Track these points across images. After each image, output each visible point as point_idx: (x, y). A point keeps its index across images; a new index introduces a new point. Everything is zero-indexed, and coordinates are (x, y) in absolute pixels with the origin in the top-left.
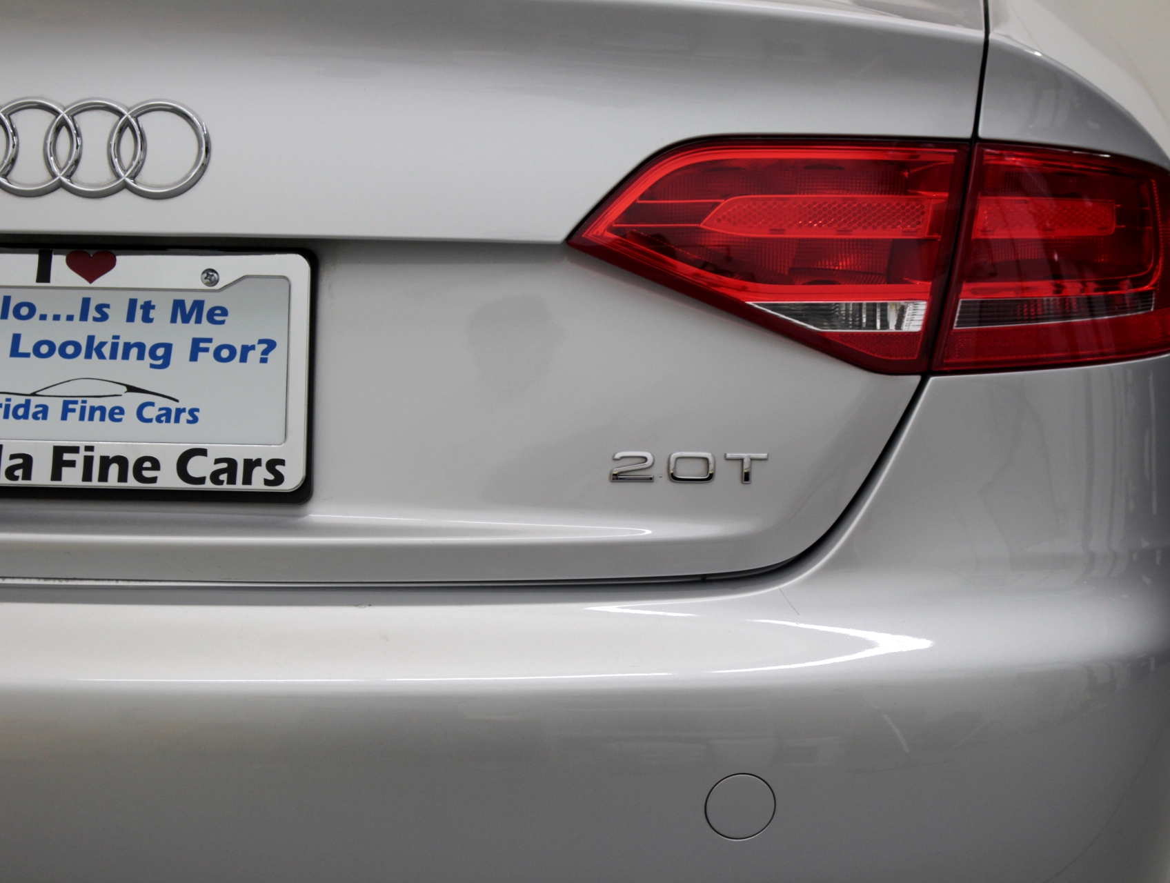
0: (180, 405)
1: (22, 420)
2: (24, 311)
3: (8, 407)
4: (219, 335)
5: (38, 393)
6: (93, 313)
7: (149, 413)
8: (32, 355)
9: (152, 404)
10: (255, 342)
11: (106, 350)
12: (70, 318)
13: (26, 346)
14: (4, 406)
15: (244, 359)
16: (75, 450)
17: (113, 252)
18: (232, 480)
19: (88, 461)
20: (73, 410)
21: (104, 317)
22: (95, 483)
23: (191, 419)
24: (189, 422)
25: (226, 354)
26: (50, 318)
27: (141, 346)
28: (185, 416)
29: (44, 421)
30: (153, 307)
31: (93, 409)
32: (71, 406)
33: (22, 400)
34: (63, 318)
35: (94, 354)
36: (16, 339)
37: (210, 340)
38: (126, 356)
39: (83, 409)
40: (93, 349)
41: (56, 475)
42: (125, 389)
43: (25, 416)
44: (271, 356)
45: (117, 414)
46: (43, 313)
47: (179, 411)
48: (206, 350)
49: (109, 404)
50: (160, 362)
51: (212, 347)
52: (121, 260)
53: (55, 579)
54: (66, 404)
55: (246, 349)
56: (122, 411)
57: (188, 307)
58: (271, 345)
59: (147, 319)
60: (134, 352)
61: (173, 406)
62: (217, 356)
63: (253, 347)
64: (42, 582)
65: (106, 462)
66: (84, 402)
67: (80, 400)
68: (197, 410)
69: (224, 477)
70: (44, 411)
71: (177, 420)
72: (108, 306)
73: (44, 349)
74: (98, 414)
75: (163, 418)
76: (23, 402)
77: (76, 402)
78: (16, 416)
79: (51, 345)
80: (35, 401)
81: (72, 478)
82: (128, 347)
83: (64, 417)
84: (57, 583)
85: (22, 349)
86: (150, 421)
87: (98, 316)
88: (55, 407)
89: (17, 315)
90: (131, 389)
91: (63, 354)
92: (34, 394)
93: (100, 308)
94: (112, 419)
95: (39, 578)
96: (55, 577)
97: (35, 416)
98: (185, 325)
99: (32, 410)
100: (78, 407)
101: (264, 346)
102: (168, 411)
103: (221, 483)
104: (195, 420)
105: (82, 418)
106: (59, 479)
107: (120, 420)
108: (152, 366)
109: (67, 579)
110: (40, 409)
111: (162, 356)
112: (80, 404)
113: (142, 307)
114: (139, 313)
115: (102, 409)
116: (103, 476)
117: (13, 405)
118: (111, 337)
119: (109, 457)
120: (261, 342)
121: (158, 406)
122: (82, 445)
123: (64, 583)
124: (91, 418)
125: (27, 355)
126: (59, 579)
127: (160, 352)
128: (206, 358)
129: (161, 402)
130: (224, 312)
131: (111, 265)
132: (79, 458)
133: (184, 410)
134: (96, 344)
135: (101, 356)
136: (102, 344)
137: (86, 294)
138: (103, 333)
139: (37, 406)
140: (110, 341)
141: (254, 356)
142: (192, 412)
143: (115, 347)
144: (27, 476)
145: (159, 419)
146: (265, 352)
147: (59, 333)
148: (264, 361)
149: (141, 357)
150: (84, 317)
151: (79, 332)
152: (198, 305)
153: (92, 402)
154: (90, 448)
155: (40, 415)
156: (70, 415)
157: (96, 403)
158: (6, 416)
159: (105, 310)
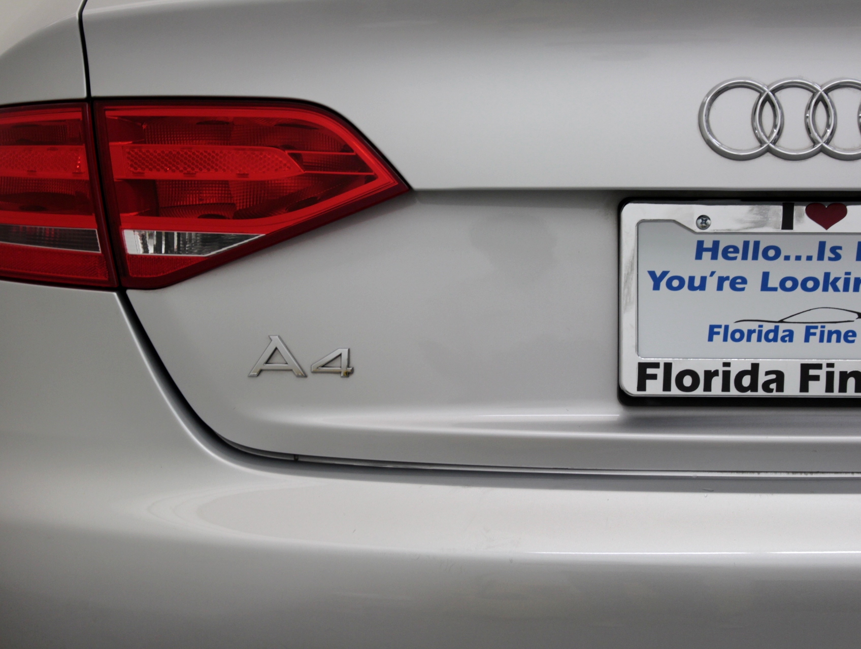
1: (772, 343)
2: (771, 253)
3: (760, 332)
5: (785, 320)
6: (828, 254)
8: (779, 289)
11: (840, 284)
12: (809, 258)
13: (773, 282)
14: (757, 331)
16: (818, 366)
17: (844, 203)
19: (830, 376)
20: (814, 334)
21: (838, 257)
22: (836, 393)
26: (793, 258)
29: (791, 343)
31: (830, 333)
32: (812, 331)
33: (772, 326)
34: (804, 258)
35: (830, 288)
36: (766, 276)
38: (856, 289)
39: (822, 333)
40: (829, 283)
41: (804, 387)
42: (856, 316)
43: (775, 339)
45: (850, 336)
46: (787, 254)
49: (843, 328)
52: (851, 209)
53: (801, 472)
54: (808, 329)
56: (854, 334)
64: (791, 475)
65: (844, 376)
66: (823, 327)
67: (819, 325)
70: (790, 335)
72: (840, 248)
73: (789, 284)
74: (834, 337)
76: (773, 328)
77: (816, 327)
78: (768, 340)
79: (794, 280)
80: (782, 327)
81: (817, 389)
83: (807, 340)
84: (803, 476)
85: (770, 285)
87: (833, 256)
88: (799, 332)
89: (766, 256)
91: (805, 288)
92: (782, 321)
93: (833, 250)
94: (847, 341)
95: (788, 472)
96: (801, 471)
97: (783, 339)
99: (781, 334)
100: (818, 331)
105: (821, 340)
106: (807, 390)
107: (853, 341)
109: (812, 473)
110: (787, 333)
112: (820, 329)
115: (838, 333)
116: (843, 388)
117: (764, 330)
118: (844, 273)
119: (846, 372)
122: (824, 362)
123: (809, 476)
124: (829, 340)
125: (775, 289)
126: (805, 472)
131: (843, 214)
132: (822, 373)
134: (831, 279)
135: (836, 289)
136: (837, 279)
137: (822, 238)
138: (837, 270)
139: (784, 331)
140: (843, 276)
143: (847, 281)
144: (780, 388)
147: (800, 271)
150: (821, 257)
151: (817, 269)
153: (829, 327)
154: (831, 365)
155: (787, 339)
156: (811, 338)
157: (833, 327)
158: (759, 340)
159: (838, 251)
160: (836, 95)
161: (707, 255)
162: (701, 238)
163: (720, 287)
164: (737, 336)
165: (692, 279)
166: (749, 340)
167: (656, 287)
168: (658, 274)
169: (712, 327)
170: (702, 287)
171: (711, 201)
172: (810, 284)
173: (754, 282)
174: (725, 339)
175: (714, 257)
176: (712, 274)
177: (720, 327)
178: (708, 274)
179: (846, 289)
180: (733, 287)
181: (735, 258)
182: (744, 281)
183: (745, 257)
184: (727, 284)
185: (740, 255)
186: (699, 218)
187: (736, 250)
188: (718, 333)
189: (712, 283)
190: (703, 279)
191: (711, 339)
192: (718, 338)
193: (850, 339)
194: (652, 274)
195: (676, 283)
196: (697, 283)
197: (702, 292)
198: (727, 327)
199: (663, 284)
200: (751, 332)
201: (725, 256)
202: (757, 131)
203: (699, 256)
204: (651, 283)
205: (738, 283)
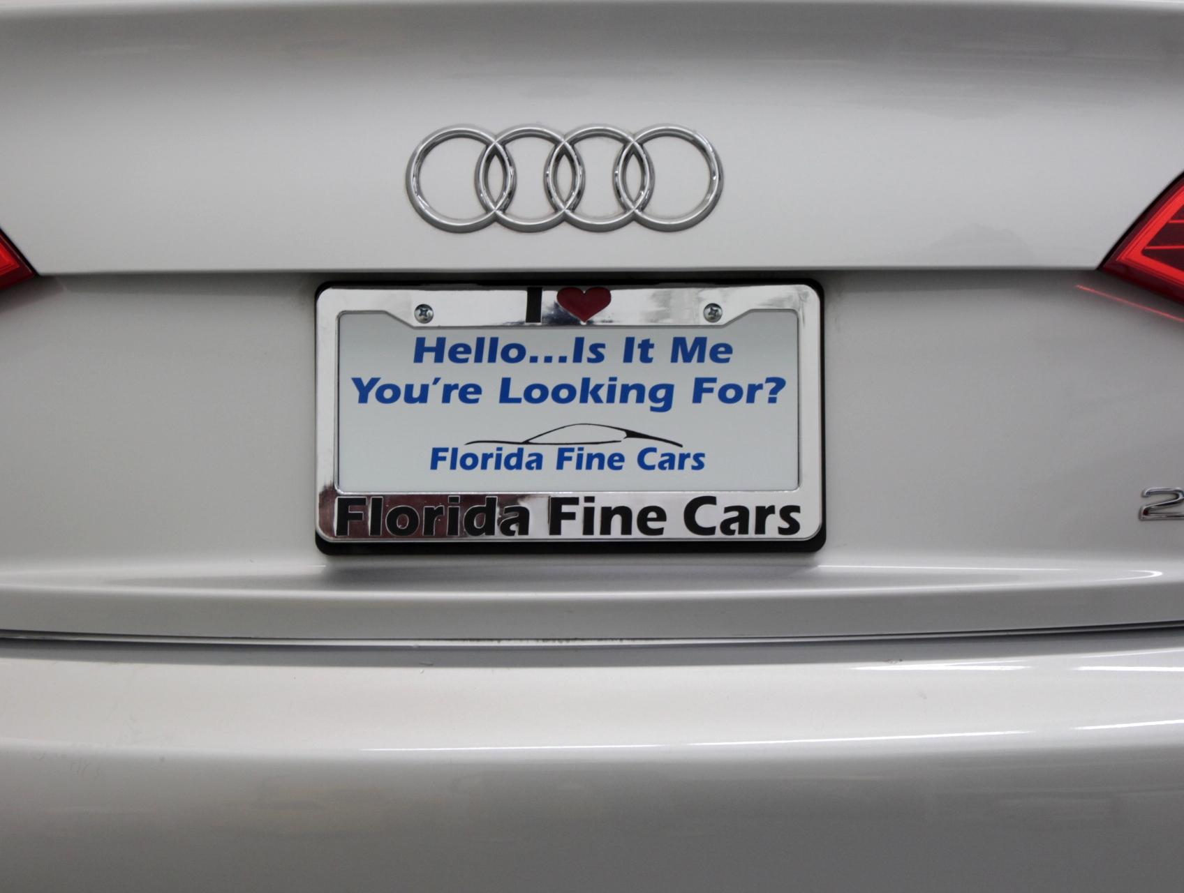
0: (684, 451)
1: (515, 471)
2: (513, 353)
3: (499, 456)
4: (724, 374)
5: (531, 441)
6: (587, 353)
7: (650, 459)
8: (523, 400)
9: (654, 450)
10: (763, 381)
11: (603, 393)
12: (563, 359)
13: (516, 391)
14: (495, 456)
15: (751, 399)
16: (574, 501)
17: (606, 287)
18: (744, 529)
19: (589, 513)
20: (570, 459)
21: (600, 358)
22: (597, 535)
23: (696, 464)
24: (694, 468)
25: (732, 394)
26: (541, 359)
27: (640, 388)
28: (689, 462)
29: (539, 471)
30: (652, 346)
31: (591, 457)
32: (567, 454)
33: (514, 449)
34: (555, 359)
35: (590, 398)
36: (506, 383)
37: (714, 380)
38: (624, 399)
39: (580, 457)
40: (589, 392)
41: (555, 528)
42: (624, 434)
43: (518, 466)
44: (780, 395)
45: (617, 461)
46: (534, 355)
47: (683, 457)
48: (710, 390)
49: (607, 451)
50: (661, 405)
51: (717, 387)
52: (616, 295)
53: (554, 640)
54: (561, 452)
55: (753, 389)
56: (622, 459)
57: (689, 345)
58: (780, 383)
59: (645, 359)
60: (633, 394)
61: (677, 451)
62: (722, 396)
63: (760, 387)
64: (541, 644)
65: (608, 513)
66: (581, 449)
67: (576, 447)
68: (703, 455)
69: (734, 526)
70: (538, 460)
71: (681, 467)
72: (603, 346)
73: (536, 394)
74: (596, 462)
75: (667, 465)
76: (515, 451)
77: (572, 450)
78: (509, 467)
79: (543, 389)
80: (528, 449)
81: (572, 531)
82: (626, 389)
83: (560, 466)
84: (557, 644)
85: (512, 395)
86: (652, 467)
87: (593, 356)
88: (550, 456)
89: (506, 357)
90: (631, 434)
91: (556, 398)
92: (527, 442)
93: (594, 348)
94: (612, 467)
95: (537, 640)
96: (554, 637)
97: (529, 466)
98: (687, 364)
99: (526, 459)
100: (574, 455)
101: (773, 385)
102: (672, 456)
103: (733, 532)
104: (700, 466)
105: (579, 466)
106: (559, 532)
107: (620, 468)
108: (653, 409)
109: (568, 640)
110: (534, 458)
111: (663, 398)
112: (576, 452)
113: (640, 346)
114: (637, 352)
115: (600, 457)
116: (606, 529)
117: (504, 454)
118: (608, 379)
119: (610, 508)
120: (769, 380)
121: (660, 452)
122: (581, 496)
123: (564, 644)
124: (589, 467)
125: (518, 400)
126: (559, 640)
127: (661, 394)
128: (710, 399)
129: (663, 448)
130: (729, 349)
131: (606, 300)
132: (579, 510)
133: (688, 456)
134: (591, 386)
135: (597, 400)
136: (598, 387)
137: (580, 333)
138: (599, 374)
139: (530, 455)
140: (607, 383)
141: (762, 395)
142: (697, 457)
143: (612, 389)
144: (524, 530)
145: (661, 466)
146: (774, 391)
147: (551, 376)
148: (772, 400)
149: (640, 399)
150: (578, 358)
151: (573, 374)
152: (700, 342)
153: (589, 450)
154: (590, 499)
155: (534, 465)
156: (566, 463)
157: (594, 450)
158: (498, 467)
159: (600, 350)
160: (584, 147)
161: (429, 357)
162: (421, 334)
163: (446, 399)
164: (469, 461)
165: (409, 388)
166: (484, 467)
167: (363, 399)
168: (365, 382)
169: (436, 451)
170: (423, 398)
171: (433, 286)
172: (564, 394)
173: (491, 391)
174: (453, 466)
175: (439, 359)
176: (436, 381)
177: (446, 450)
178: (430, 381)
179: (611, 399)
180: (463, 397)
181: (466, 360)
182: (478, 390)
183: (478, 359)
184: (455, 394)
185: (472, 357)
186: (418, 308)
187: (467, 350)
188: (444, 459)
189: (436, 393)
190: (425, 388)
191: (434, 466)
192: (444, 466)
193: (616, 464)
194: (358, 382)
195: (388, 394)
196: (416, 393)
197: (423, 405)
198: (455, 451)
199: (372, 394)
200: (486, 457)
201: (453, 357)
202: (482, 195)
203: (419, 358)
204: (356, 393)
205: (469, 393)
